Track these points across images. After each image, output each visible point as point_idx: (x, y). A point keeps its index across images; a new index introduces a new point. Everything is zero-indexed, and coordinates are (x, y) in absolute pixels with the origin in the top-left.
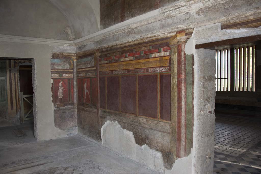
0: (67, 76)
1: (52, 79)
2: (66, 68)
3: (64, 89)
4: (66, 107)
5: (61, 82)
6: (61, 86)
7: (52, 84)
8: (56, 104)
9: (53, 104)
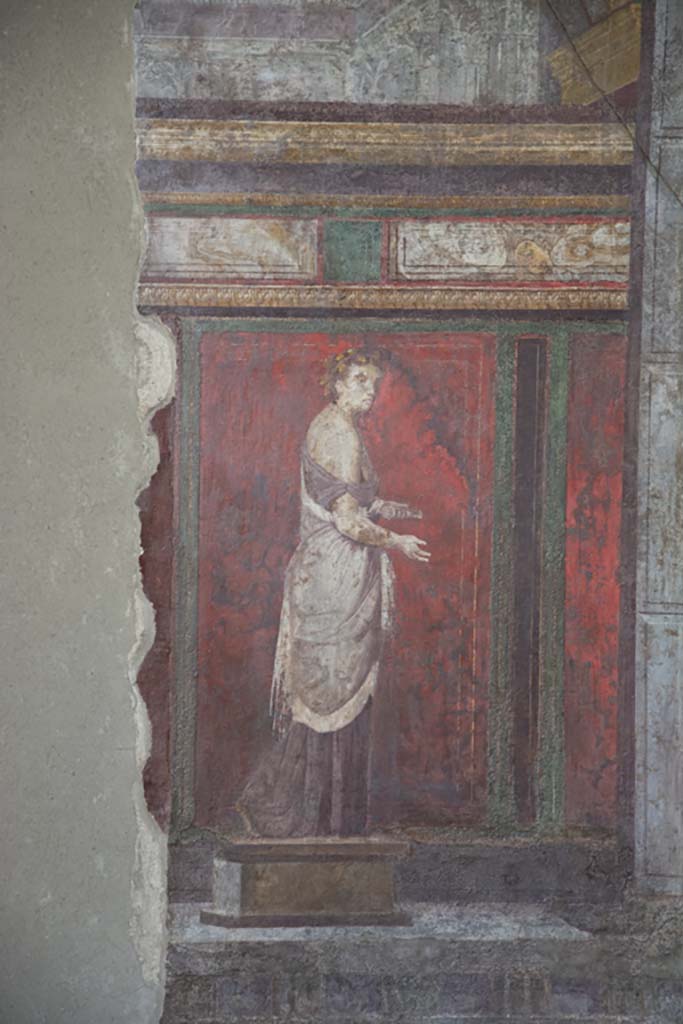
0: (496, 260)
1: (167, 313)
2: (464, 92)
3: (409, 543)
4: (437, 921)
5: (357, 389)
6: (347, 472)
7: (162, 421)
8: (231, 855)
9: (152, 846)
